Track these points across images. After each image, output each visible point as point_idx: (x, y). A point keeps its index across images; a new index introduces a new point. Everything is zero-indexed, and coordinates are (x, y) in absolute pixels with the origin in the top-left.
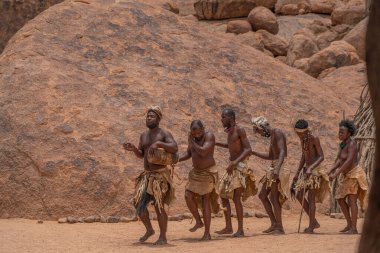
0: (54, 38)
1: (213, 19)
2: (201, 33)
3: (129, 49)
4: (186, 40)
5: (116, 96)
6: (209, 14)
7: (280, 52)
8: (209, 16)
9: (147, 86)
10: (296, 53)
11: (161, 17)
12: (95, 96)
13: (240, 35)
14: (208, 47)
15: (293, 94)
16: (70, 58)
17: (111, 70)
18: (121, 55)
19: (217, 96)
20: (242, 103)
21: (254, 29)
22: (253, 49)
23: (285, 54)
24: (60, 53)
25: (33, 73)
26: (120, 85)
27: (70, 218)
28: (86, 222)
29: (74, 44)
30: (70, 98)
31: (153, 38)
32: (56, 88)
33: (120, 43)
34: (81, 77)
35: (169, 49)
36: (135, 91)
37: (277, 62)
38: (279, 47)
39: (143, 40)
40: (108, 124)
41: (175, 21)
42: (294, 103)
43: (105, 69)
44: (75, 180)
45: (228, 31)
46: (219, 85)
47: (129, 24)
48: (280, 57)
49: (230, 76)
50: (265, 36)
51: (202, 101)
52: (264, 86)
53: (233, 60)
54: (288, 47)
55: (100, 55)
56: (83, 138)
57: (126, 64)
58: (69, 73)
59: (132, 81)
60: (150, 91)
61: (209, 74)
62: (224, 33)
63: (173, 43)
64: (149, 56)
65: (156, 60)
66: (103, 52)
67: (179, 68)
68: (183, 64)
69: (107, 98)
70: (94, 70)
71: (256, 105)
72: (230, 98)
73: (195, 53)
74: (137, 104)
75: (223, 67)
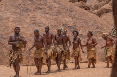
0: (12, 5)
2: (61, 3)
3: (37, 8)
4: (56, 5)
5: (33, 24)
7: (87, 8)
9: (43, 20)
10: (93, 9)
12: (25, 24)
13: (74, 3)
14: (63, 7)
15: (92, 22)
16: (17, 11)
17: (31, 15)
18: (34, 10)
19: (67, 23)
20: (75, 25)
21: (79, 1)
22: (78, 7)
23: (89, 9)
24: (13, 10)
25: (4, 17)
26: (33, 20)
28: (23, 66)
29: (18, 7)
31: (45, 4)
32: (12, 22)
33: (34, 6)
34: (21, 18)
35: (50, 8)
36: (39, 22)
37: (86, 12)
38: (87, 7)
39: (41, 5)
40: (30, 33)
42: (92, 25)
43: (29, 15)
45: (70, 2)
46: (67, 20)
48: (87, 10)
49: (71, 16)
50: (82, 3)
51: (62, 25)
52: (82, 20)
53: (71, 11)
54: (90, 7)
55: (27, 10)
57: (36, 13)
58: (17, 17)
59: (38, 19)
60: (44, 22)
61: (64, 16)
62: (68, 3)
63: (51, 6)
64: (43, 10)
65: (46, 12)
66: (28, 9)
67: (54, 14)
68: (55, 13)
69: (30, 25)
70: (25, 15)
71: (80, 26)
72: (71, 24)
73: (59, 9)
74: (40, 26)
75: (68, 14)
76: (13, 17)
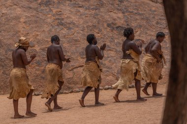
5: (58, 25)
9: (74, 18)
12: (46, 26)
15: (156, 18)
16: (31, 6)
17: (54, 11)
18: (59, 2)
19: (114, 22)
20: (128, 25)
24: (26, 3)
25: (12, 15)
26: (59, 19)
30: (32, 28)
32: (24, 23)
34: (38, 16)
36: (68, 21)
42: (157, 23)
43: (51, 10)
44: (38, 72)
46: (115, 16)
49: (120, 10)
51: (105, 25)
52: (140, 14)
53: (121, 1)
55: (48, 3)
56: (41, 49)
57: (62, 7)
58: (32, 14)
59: (66, 16)
60: (76, 21)
61: (108, 10)
64: (74, 2)
65: (78, 4)
67: (92, 7)
68: (93, 5)
69: (53, 27)
70: (45, 11)
71: (136, 25)
72: (121, 22)
74: (69, 29)
75: (116, 5)
76: (26, 14)
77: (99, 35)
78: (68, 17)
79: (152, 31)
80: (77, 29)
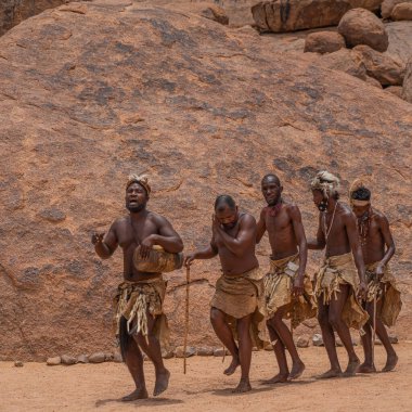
0: (31, 70)
1: (283, 31)
2: (264, 54)
3: (150, 84)
4: (240, 65)
5: (132, 160)
6: (275, 23)
7: (392, 80)
8: (276, 25)
9: (181, 141)
11: (200, 31)
12: (98, 161)
13: (327, 55)
14: (275, 76)
16: (56, 101)
18: (137, 94)
19: (294, 153)
21: (350, 46)
22: (348, 76)
23: (400, 83)
24: (39, 94)
26: (135, 142)
27: (66, 357)
28: (92, 361)
29: (62, 80)
30: (58, 165)
31: (187, 64)
32: (35, 150)
33: (136, 75)
34: (75, 130)
35: (213, 81)
36: (162, 150)
37: (387, 96)
38: (390, 71)
39: (172, 68)
41: (222, 37)
43: (113, 116)
44: (71, 297)
45: (308, 49)
46: (296, 136)
47: (149, 44)
48: (392, 88)
49: (313, 120)
50: (367, 56)
52: (368, 135)
53: (316, 96)
54: (404, 71)
55: (104, 95)
56: (82, 228)
57: (146, 107)
58: (57, 126)
59: (155, 134)
60: (186, 149)
61: (278, 118)
62: (300, 53)
63: (220, 72)
64: (182, 94)
65: (193, 100)
66: (108, 90)
67: (232, 111)
68: (237, 105)
69: (118, 164)
70: (95, 119)
71: (356, 166)
72: (311, 156)
73: (256, 86)
74: (166, 170)
75: (300, 107)
76: (41, 126)
77: (251, 190)
78: (163, 138)
79: (402, 184)
80: (189, 172)
